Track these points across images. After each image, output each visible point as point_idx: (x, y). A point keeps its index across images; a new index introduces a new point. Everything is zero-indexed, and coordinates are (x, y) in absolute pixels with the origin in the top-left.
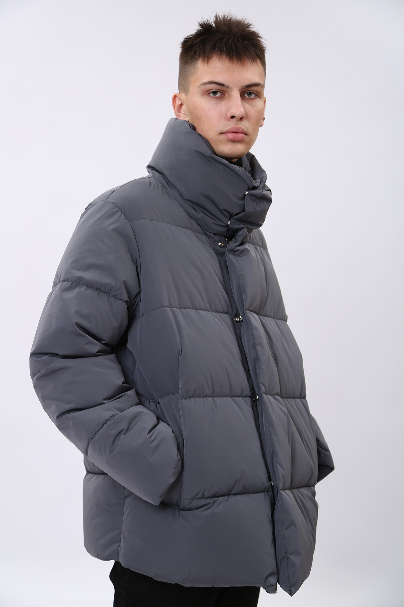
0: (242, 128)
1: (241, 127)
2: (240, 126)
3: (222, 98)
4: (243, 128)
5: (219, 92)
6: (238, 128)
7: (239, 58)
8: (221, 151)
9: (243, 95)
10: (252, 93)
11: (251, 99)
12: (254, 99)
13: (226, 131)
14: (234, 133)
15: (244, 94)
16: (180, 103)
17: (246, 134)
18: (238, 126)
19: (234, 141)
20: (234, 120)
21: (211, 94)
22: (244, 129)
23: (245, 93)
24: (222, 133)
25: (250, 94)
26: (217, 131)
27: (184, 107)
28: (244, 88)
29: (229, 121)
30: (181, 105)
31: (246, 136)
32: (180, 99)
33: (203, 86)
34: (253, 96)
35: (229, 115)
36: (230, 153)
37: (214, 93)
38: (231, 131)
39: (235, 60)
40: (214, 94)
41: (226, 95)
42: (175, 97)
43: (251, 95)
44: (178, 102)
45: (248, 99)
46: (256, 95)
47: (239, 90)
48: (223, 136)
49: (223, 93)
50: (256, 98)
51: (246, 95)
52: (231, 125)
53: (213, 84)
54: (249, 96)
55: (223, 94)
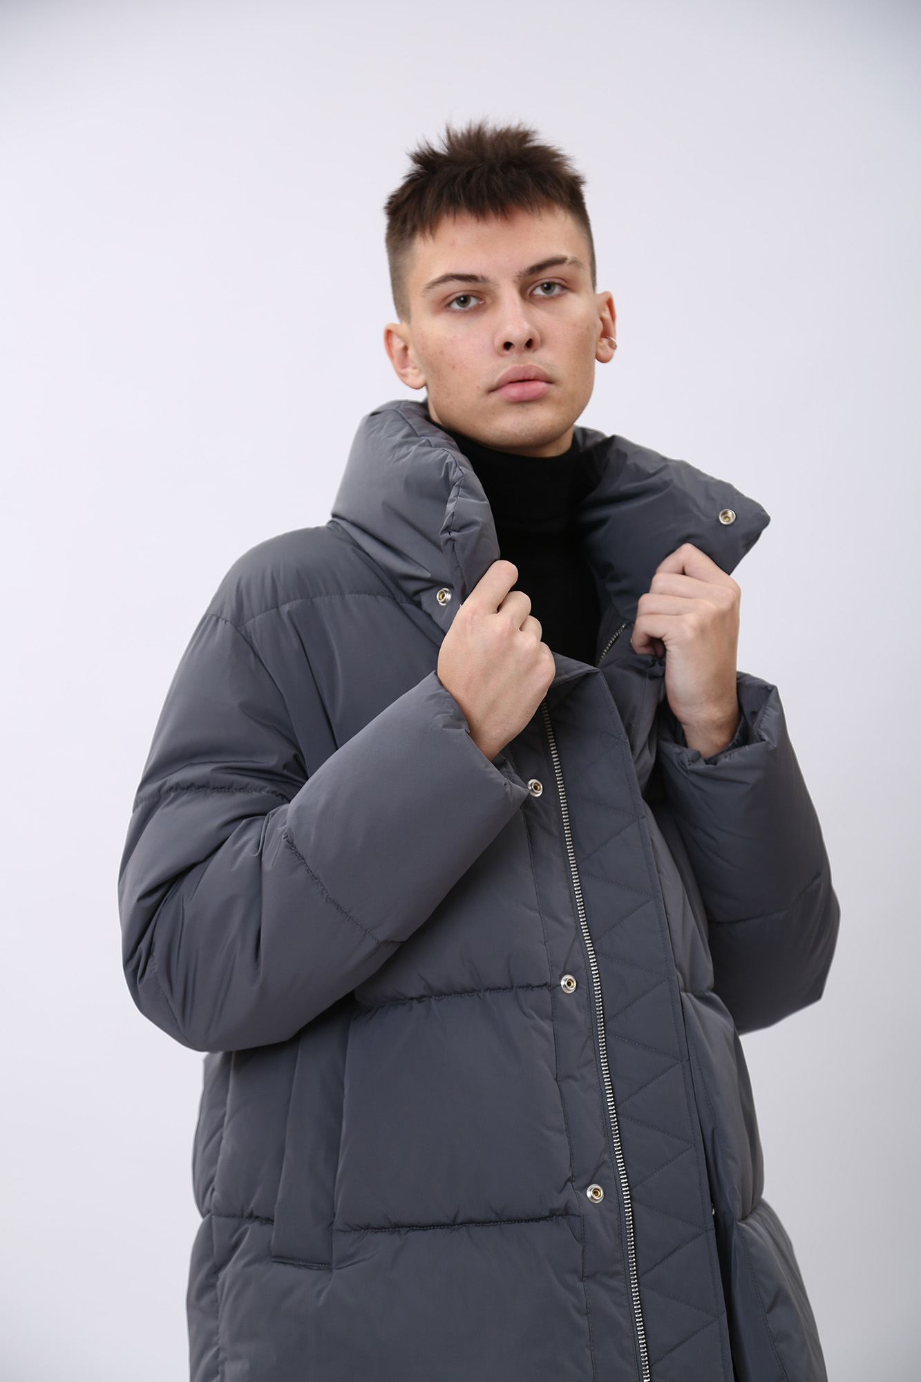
0: (535, 367)
1: (531, 366)
2: (530, 363)
3: (479, 310)
4: (537, 368)
5: (474, 297)
6: (524, 368)
7: (499, 210)
8: (498, 433)
9: (532, 292)
10: (554, 284)
11: (552, 298)
12: (559, 296)
13: (499, 382)
14: (519, 385)
15: (534, 289)
16: (401, 345)
17: (549, 381)
18: (522, 363)
19: (521, 402)
20: (512, 354)
21: (455, 306)
22: (540, 369)
23: (537, 287)
24: (492, 390)
25: (548, 287)
26: (478, 387)
27: (411, 352)
28: (525, 276)
29: (502, 356)
30: (406, 349)
31: (552, 387)
32: (399, 337)
33: (431, 290)
34: (557, 290)
35: (499, 341)
36: (518, 432)
37: (462, 302)
38: (510, 379)
39: (491, 214)
40: (462, 304)
41: (488, 300)
42: (389, 333)
43: (552, 288)
44: (398, 344)
45: (543, 299)
46: (563, 287)
47: (515, 281)
48: (495, 397)
49: (479, 295)
50: (565, 294)
51: (539, 292)
52: (508, 365)
53: (451, 280)
54: (547, 293)
55: (481, 300)
